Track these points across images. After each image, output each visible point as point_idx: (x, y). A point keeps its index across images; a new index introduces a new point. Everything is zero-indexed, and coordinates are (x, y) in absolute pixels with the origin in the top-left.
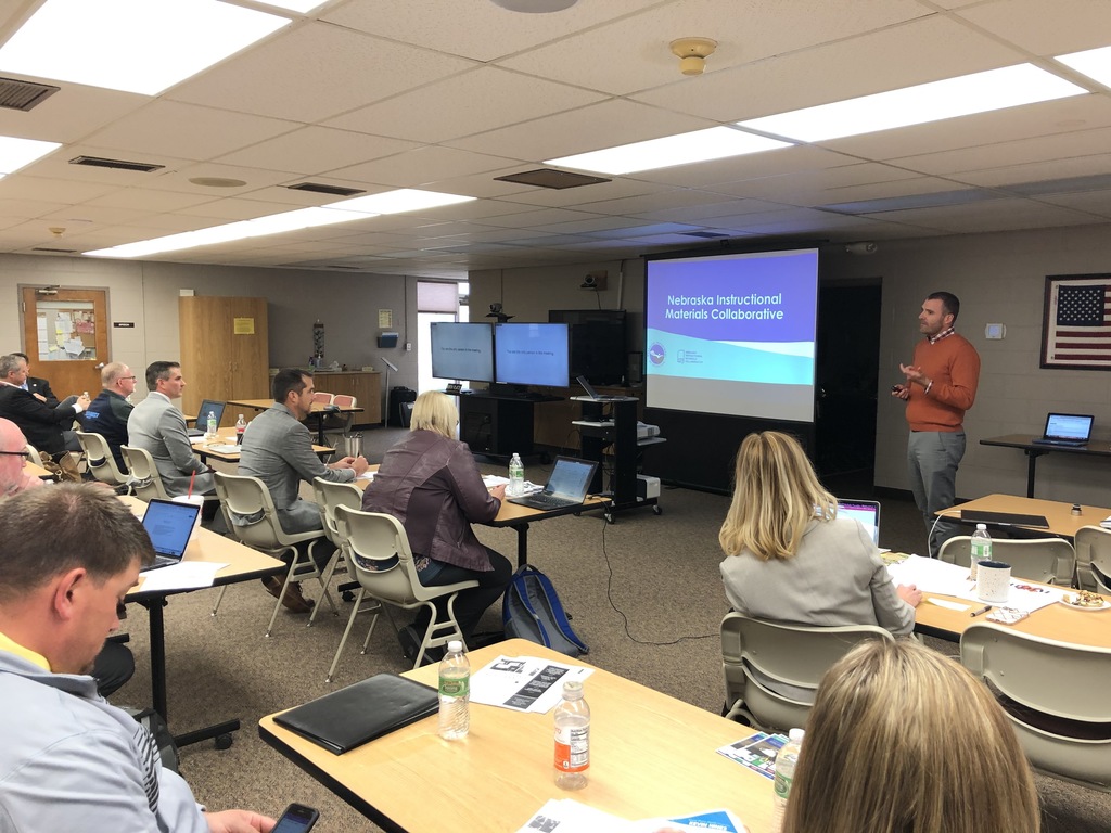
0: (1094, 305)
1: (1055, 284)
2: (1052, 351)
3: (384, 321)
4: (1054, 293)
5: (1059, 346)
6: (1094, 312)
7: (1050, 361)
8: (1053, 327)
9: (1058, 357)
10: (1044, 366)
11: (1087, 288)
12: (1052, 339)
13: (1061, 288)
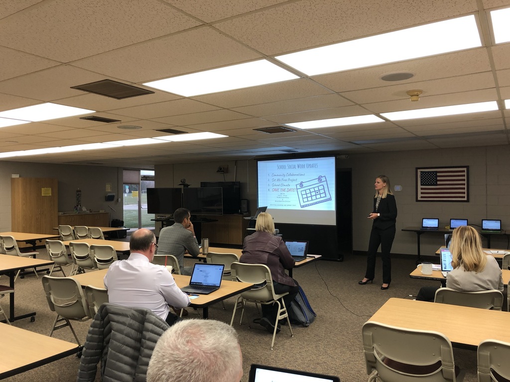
0: (434, 178)
1: (419, 170)
2: (420, 195)
3: (108, 189)
4: (419, 174)
5: (422, 193)
6: (434, 181)
7: (419, 199)
8: (420, 187)
9: (422, 197)
10: (417, 201)
11: (431, 172)
12: (420, 191)
13: (421, 172)
